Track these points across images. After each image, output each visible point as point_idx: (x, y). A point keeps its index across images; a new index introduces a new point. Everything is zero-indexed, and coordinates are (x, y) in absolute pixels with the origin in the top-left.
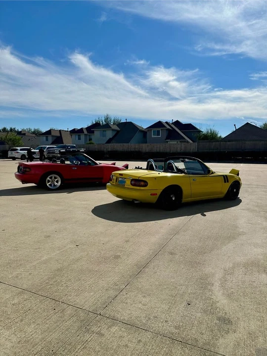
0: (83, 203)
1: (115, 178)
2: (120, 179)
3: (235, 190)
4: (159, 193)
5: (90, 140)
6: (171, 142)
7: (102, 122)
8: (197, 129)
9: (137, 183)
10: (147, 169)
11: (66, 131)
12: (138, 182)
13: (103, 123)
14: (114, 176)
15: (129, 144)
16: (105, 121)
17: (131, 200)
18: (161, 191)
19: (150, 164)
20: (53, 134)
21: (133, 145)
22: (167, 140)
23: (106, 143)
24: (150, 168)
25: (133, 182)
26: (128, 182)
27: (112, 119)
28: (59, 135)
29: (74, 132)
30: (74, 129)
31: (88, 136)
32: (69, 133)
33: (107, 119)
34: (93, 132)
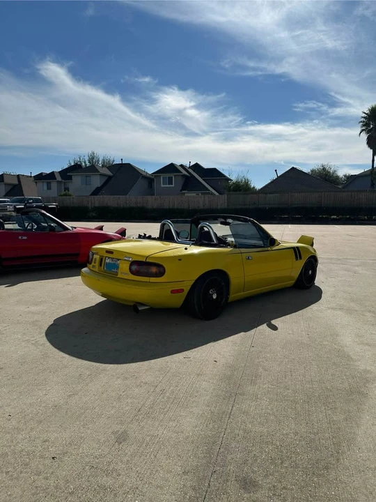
0: (33, 309)
1: (97, 257)
2: (108, 261)
3: (310, 272)
4: (187, 287)
5: (67, 189)
6: (189, 195)
7: (85, 163)
8: (225, 176)
9: (143, 269)
10: (160, 239)
11: (27, 176)
12: (145, 267)
13: (86, 165)
14: (97, 254)
15: (127, 196)
16: (89, 162)
17: (132, 304)
18: (192, 283)
19: (166, 228)
20: (6, 180)
21: (133, 198)
22: (183, 192)
23: (91, 195)
24: (166, 236)
25: (134, 267)
26: (124, 267)
27: (101, 160)
28: (17, 183)
29: (40, 177)
30: (41, 174)
31: (63, 185)
32: (33, 179)
33: (92, 158)
34: (70, 178)
